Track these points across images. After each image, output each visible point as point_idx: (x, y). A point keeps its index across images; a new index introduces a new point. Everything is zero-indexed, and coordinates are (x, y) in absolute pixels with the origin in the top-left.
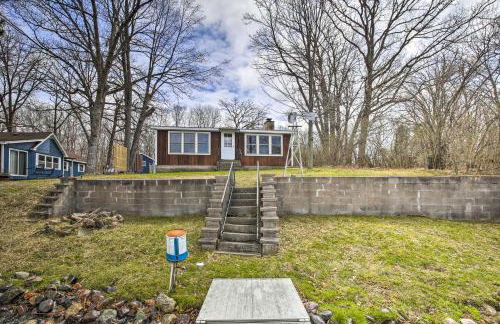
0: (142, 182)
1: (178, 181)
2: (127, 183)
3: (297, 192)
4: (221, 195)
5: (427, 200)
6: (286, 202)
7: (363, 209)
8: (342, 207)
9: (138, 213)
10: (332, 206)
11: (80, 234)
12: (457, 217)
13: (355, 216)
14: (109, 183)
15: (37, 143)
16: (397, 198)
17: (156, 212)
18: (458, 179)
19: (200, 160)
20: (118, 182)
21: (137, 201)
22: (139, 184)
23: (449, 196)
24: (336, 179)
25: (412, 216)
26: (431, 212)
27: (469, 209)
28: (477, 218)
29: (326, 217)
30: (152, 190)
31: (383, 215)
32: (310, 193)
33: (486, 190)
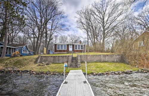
0: (55, 56)
1: (62, 56)
2: (52, 56)
3: (84, 58)
4: (70, 58)
5: (108, 59)
6: (82, 60)
7: (97, 61)
8: (93, 60)
9: (54, 62)
10: (91, 60)
11: (46, 66)
12: (114, 62)
13: (95, 62)
14: (48, 56)
15: (23, 47)
16: (103, 58)
17: (57, 62)
18: (113, 55)
19: (64, 51)
20: (50, 56)
21: (54, 60)
22: (54, 57)
23: (112, 58)
24: (92, 55)
25: (105, 62)
26: (109, 61)
27: (115, 60)
28: (117, 62)
29: (90, 62)
30: (57, 58)
31: (100, 62)
32: (87, 58)
33: (118, 57)
